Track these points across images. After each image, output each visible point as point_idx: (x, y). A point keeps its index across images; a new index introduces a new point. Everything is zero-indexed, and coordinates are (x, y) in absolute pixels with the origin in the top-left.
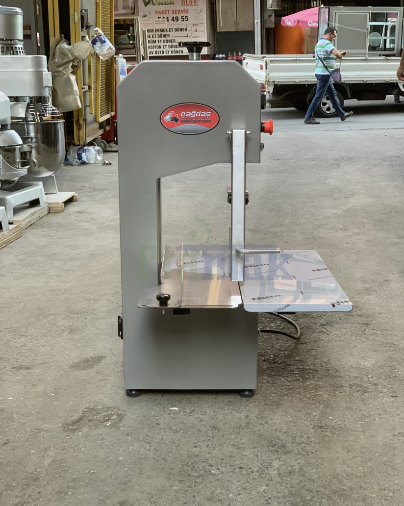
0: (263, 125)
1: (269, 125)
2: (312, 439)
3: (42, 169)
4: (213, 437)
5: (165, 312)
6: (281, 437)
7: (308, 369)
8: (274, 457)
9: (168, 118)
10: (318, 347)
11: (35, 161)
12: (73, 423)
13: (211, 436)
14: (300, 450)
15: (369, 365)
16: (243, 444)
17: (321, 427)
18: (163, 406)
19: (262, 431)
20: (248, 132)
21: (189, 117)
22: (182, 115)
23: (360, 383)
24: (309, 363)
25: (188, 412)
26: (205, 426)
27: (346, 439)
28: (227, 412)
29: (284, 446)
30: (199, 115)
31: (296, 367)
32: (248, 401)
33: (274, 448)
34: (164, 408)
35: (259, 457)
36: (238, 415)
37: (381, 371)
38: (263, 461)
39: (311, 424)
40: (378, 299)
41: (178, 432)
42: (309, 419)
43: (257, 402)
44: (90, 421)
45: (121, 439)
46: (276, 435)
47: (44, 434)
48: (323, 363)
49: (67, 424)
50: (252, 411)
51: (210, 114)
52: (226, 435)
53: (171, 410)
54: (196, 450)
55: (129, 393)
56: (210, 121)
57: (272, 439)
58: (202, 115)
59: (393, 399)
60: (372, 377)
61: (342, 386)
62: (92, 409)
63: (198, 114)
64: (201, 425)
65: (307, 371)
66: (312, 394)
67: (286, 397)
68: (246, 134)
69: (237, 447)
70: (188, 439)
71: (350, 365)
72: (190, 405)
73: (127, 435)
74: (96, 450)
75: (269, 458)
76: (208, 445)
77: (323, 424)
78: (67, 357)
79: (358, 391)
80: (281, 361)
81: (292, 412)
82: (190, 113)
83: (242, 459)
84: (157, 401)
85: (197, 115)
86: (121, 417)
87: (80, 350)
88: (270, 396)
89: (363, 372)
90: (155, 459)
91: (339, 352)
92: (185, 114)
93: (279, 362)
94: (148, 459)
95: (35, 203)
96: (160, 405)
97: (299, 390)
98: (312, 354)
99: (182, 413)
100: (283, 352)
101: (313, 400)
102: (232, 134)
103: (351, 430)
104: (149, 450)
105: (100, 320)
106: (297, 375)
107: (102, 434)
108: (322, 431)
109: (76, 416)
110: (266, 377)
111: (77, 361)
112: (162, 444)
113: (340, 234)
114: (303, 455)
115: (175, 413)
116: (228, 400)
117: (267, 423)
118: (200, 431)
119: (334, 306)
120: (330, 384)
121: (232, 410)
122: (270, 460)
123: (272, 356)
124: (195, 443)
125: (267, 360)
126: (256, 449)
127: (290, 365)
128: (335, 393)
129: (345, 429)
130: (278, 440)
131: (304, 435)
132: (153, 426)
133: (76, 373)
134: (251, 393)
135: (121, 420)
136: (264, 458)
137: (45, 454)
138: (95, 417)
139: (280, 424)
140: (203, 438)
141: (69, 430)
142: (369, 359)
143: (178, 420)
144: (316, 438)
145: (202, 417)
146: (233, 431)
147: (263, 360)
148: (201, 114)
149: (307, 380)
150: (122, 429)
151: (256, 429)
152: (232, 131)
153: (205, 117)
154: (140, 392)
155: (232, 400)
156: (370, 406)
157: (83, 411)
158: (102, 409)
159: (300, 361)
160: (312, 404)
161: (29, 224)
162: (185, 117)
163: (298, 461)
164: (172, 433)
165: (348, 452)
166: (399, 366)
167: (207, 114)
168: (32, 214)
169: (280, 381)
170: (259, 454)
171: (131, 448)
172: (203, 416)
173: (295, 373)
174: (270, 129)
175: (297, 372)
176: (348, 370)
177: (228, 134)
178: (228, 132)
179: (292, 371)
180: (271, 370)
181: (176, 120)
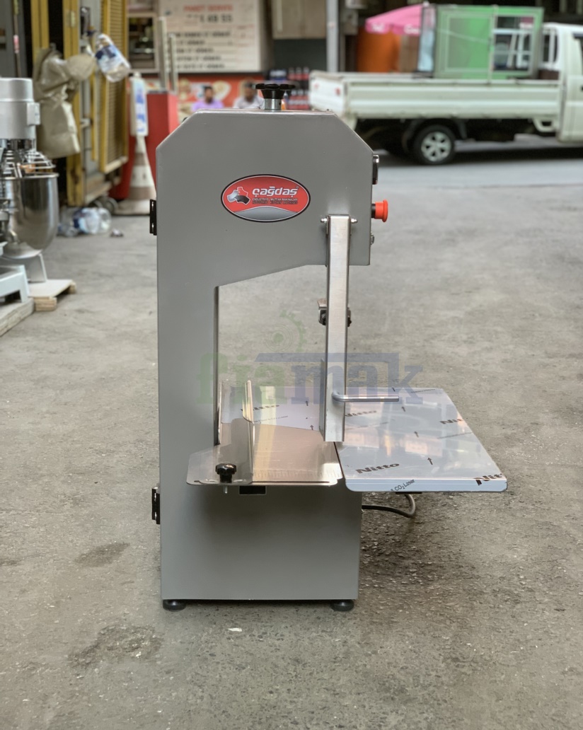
0: (374, 208)
1: (382, 208)
2: (444, 679)
3: (25, 246)
4: (296, 676)
5: (228, 491)
6: (398, 676)
7: (430, 565)
8: (388, 708)
9: (233, 196)
10: (443, 529)
11: (14, 234)
12: (86, 653)
13: (294, 674)
14: (427, 697)
15: (519, 559)
16: (341, 687)
17: (456, 660)
18: (219, 626)
19: (368, 667)
20: (353, 220)
21: (265, 196)
22: (254, 193)
23: (508, 588)
24: (431, 555)
25: (257, 634)
26: (283, 658)
27: (494, 679)
28: (314, 634)
29: (402, 690)
30: (280, 194)
31: (412, 561)
32: (345, 617)
33: (388, 694)
34: (221, 628)
35: (366, 709)
36: (332, 641)
37: (538, 568)
38: (373, 715)
39: (440, 655)
40: (525, 453)
41: (244, 668)
42: (438, 647)
43: (358, 619)
44: (110, 649)
45: (158, 680)
46: (389, 673)
47: (43, 671)
48: (451, 555)
49: (77, 655)
50: (352, 634)
51: (296, 193)
52: (315, 673)
53: (231, 633)
54: (272, 697)
55: (168, 605)
56: (296, 202)
57: (385, 680)
58: (284, 194)
59: (558, 614)
60: (525, 578)
61: (482, 593)
62: (113, 630)
63: (278, 192)
64: (277, 657)
65: (429, 568)
66: (440, 605)
67: (401, 611)
68: (350, 223)
69: (332, 692)
70: (259, 680)
71: (492, 558)
72: (259, 624)
73: (168, 672)
74: (122, 697)
75: (382, 711)
76: (289, 690)
77: (458, 654)
78: (71, 544)
79: (506, 601)
80: (389, 552)
81: (411, 634)
82: (266, 190)
83: (341, 712)
84: (209, 617)
85: (276, 194)
86: (156, 644)
87: (90, 533)
88: (378, 609)
89: (511, 570)
90: (211, 712)
91: (475, 538)
92: (258, 190)
93: (387, 554)
94: (201, 712)
95: (14, 298)
96: (215, 624)
97: (420, 600)
98: (435, 541)
99: (248, 636)
100: (392, 537)
101: (440, 615)
102: (329, 222)
103: (500, 664)
104: (202, 698)
105: (118, 485)
106: (415, 574)
107: (129, 672)
108: (458, 666)
109: (89, 642)
110: (369, 578)
111: (86, 551)
112: (221, 688)
113: (463, 350)
114: (432, 706)
115: (238, 636)
116: (314, 616)
117: (375, 653)
118: (276, 666)
119: (479, 482)
120: (464, 590)
121: (323, 631)
122: (384, 713)
123: (376, 543)
124: (271, 686)
125: (368, 550)
126: (361, 696)
127: (404, 558)
128: (472, 604)
129: (491, 663)
130: (392, 681)
131: (432, 673)
132: (206, 659)
133: (85, 571)
134: (350, 604)
135: (156, 649)
136: (374, 710)
137: (45, 704)
138: (118, 644)
139: (395, 654)
140: (282, 678)
141: (79, 664)
142: (519, 550)
143: (243, 649)
144: (449, 677)
145: (277, 643)
146: (326, 666)
147: (364, 550)
148: (283, 191)
149: (430, 583)
150: (159, 663)
151: (360, 663)
153: (289, 197)
154: (183, 603)
155: (322, 616)
156: (525, 624)
157: (100, 633)
158: (127, 630)
159: (417, 551)
160: (440, 622)
161: (5, 330)
162: (259, 196)
163: (425, 715)
164: (235, 670)
165: (497, 701)
166: (564, 561)
167: (292, 192)
168: (10, 315)
169: (390, 584)
170: (366, 704)
171: (174, 694)
172: (279, 642)
173: (411, 570)
174: (384, 213)
175: (415, 570)
176: (489, 567)
177: (323, 222)
178: (323, 220)
179: (406, 568)
180: (376, 565)
181: (245, 200)
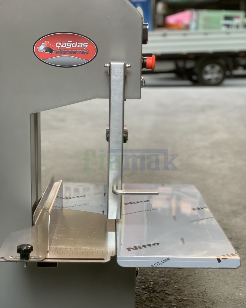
0: (145, 61)
1: (151, 61)
7: (186, 300)
9: (42, 48)
10: (195, 273)
15: (243, 296)
20: (127, 65)
21: (65, 48)
22: (57, 46)
24: (186, 293)
30: (76, 47)
31: (174, 297)
48: (200, 293)
51: (87, 46)
56: (87, 53)
58: (78, 47)
63: (74, 45)
65: (185, 302)
68: (125, 67)
71: (225, 295)
80: (160, 290)
82: (66, 43)
85: (73, 46)
91: (215, 280)
92: (60, 44)
93: (159, 291)
98: (189, 282)
100: (162, 279)
102: (110, 67)
119: (219, 260)
123: (152, 283)
125: (146, 288)
127: (169, 295)
142: (243, 289)
147: (144, 288)
148: (78, 44)
152: (110, 64)
153: (82, 49)
159: (178, 289)
162: (61, 48)
167: (84, 45)
173: (173, 304)
174: (152, 65)
175: (175, 304)
176: (224, 302)
177: (106, 66)
178: (106, 65)
179: (170, 302)
180: (150, 300)
181: (51, 51)
